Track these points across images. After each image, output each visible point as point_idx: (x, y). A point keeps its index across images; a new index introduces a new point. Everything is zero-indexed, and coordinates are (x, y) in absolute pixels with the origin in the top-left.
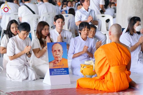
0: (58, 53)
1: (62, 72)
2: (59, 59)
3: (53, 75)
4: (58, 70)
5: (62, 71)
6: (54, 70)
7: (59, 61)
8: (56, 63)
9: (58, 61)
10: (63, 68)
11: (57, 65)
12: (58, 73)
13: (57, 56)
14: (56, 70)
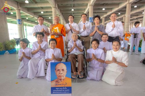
0: (62, 72)
1: (64, 91)
2: (62, 78)
3: (54, 93)
4: (60, 88)
5: (64, 89)
6: (56, 89)
7: (62, 80)
8: (58, 82)
9: (60, 80)
10: (66, 87)
11: (59, 84)
12: (60, 91)
13: (60, 75)
14: (58, 88)
